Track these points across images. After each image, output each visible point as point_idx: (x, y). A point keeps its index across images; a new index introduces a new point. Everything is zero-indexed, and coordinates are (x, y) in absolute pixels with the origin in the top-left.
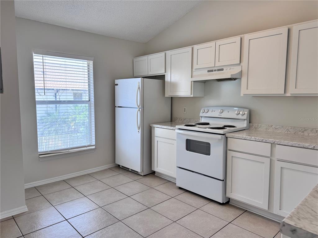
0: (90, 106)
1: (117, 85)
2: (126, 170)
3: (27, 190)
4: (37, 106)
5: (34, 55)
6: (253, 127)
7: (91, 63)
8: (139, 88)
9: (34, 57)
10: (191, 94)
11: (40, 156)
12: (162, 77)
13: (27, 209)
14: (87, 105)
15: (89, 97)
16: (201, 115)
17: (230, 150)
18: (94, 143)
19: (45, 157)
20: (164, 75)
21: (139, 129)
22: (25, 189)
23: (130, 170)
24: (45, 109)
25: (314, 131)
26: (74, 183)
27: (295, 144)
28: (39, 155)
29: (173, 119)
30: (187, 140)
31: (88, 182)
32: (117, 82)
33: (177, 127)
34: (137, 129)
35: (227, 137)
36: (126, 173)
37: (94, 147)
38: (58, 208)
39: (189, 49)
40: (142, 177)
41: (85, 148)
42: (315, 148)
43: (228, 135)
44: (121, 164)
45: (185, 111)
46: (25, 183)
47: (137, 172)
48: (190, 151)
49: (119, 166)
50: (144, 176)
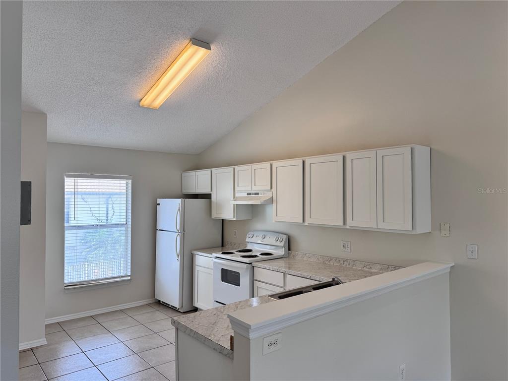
0: (127, 230)
1: (159, 204)
2: (165, 306)
3: (47, 326)
4: (66, 232)
5: (65, 178)
6: (292, 255)
7: (130, 182)
8: (179, 209)
9: (66, 181)
10: (234, 218)
11: (66, 288)
12: (207, 196)
13: (46, 342)
14: (124, 228)
15: (126, 220)
16: (247, 240)
17: (257, 280)
18: (129, 273)
19: (71, 289)
20: (211, 194)
21: (178, 256)
22: (46, 325)
23: (170, 306)
24: (75, 235)
25: (337, 261)
26: (100, 320)
27: (299, 274)
28: (65, 286)
29: (224, 244)
30: (222, 269)
31: (118, 318)
32: (159, 201)
33: (215, 255)
34: (176, 256)
35: (253, 267)
36: (165, 310)
37: (129, 278)
38: (79, 342)
39: (230, 169)
40: (180, 314)
41: (119, 279)
42: (312, 278)
43: (254, 264)
44: (162, 300)
45: (235, 234)
46: (46, 318)
47: (176, 308)
48: (225, 282)
49: (160, 301)
50: (184, 313)
